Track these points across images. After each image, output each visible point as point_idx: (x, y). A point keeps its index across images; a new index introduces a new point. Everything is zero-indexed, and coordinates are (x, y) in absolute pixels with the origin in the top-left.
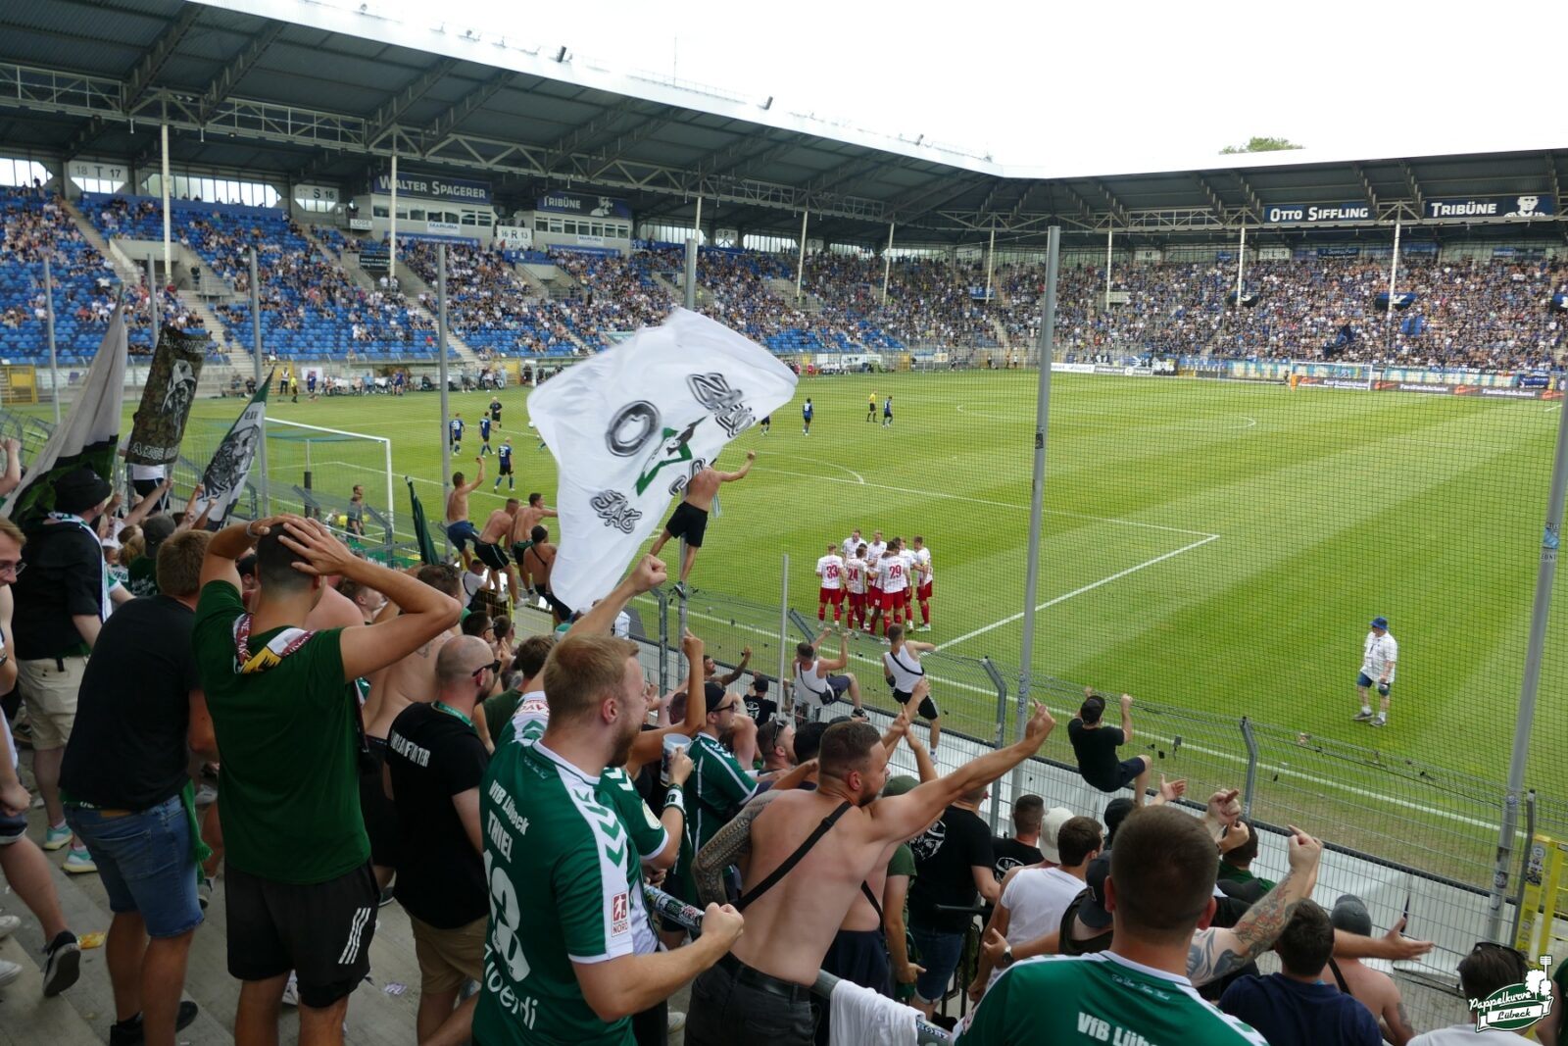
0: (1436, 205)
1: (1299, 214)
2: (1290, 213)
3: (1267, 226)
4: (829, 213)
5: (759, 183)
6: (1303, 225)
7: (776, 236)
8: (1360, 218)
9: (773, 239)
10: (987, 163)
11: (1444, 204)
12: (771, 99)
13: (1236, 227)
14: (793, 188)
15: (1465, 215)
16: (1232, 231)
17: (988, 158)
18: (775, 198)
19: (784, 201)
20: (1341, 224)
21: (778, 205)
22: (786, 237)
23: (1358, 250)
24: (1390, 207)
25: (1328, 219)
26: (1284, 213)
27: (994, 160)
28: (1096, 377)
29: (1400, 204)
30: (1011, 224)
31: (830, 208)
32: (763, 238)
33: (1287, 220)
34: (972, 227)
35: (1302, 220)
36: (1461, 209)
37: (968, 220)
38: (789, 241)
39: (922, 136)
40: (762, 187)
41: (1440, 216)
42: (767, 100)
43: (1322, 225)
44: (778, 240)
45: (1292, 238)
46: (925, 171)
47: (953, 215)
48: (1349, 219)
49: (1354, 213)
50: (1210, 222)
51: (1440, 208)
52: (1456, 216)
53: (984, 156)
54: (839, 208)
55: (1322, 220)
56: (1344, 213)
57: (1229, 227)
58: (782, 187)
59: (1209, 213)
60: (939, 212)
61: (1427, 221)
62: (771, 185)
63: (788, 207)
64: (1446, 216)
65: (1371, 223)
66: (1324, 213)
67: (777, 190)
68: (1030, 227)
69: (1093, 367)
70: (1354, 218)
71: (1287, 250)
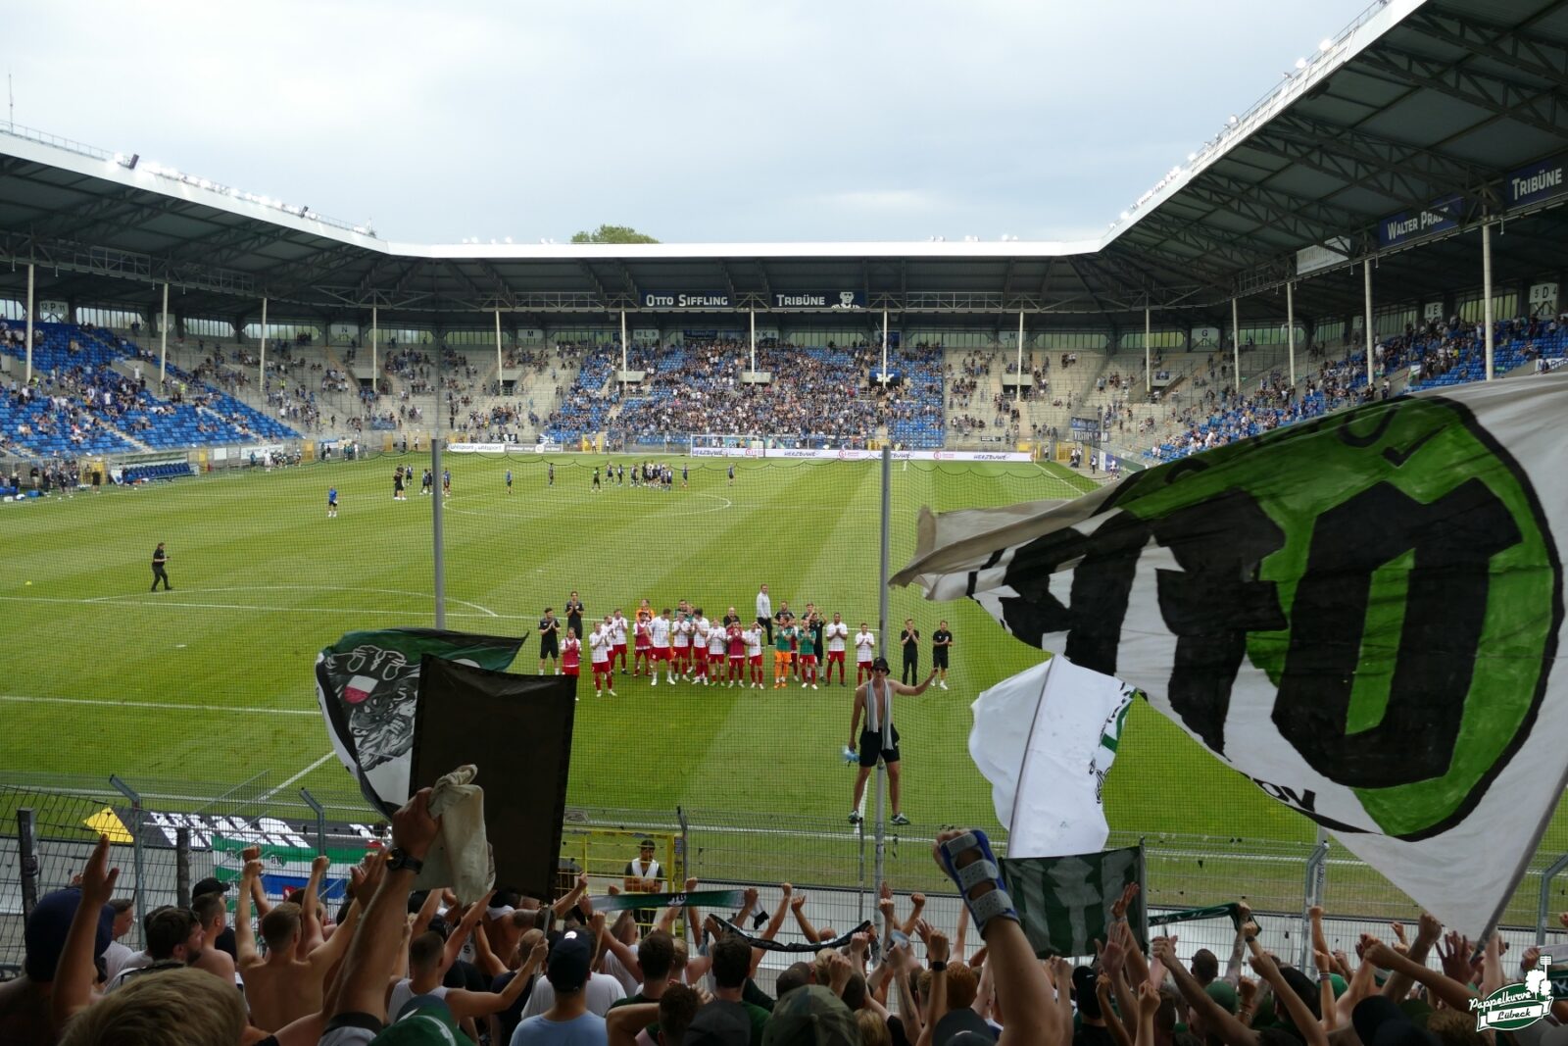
0: (780, 296)
1: (670, 301)
2: (663, 299)
3: (644, 310)
4: (193, 286)
5: (107, 250)
6: (675, 310)
7: (117, 309)
8: (721, 306)
9: (113, 313)
10: (371, 239)
11: (786, 295)
12: (136, 158)
13: (617, 310)
14: (149, 257)
15: (803, 306)
16: (613, 314)
17: (372, 234)
18: (128, 268)
19: (139, 272)
20: (707, 310)
21: (131, 276)
22: (130, 311)
23: (716, 332)
24: (745, 296)
25: (695, 305)
26: (658, 299)
27: (378, 235)
28: (506, 456)
29: (751, 294)
30: (393, 302)
31: (194, 280)
32: (100, 312)
33: (661, 305)
34: (350, 304)
35: (673, 306)
36: (799, 301)
37: (347, 296)
38: (133, 315)
39: (306, 209)
40: (111, 255)
41: (784, 306)
42: (131, 157)
43: (692, 310)
44: (120, 314)
45: (663, 322)
46: (306, 245)
47: (330, 290)
48: (713, 306)
49: (717, 301)
50: (593, 305)
51: (783, 300)
52: (795, 306)
53: (367, 232)
54: (205, 281)
55: (690, 306)
56: (708, 301)
57: (610, 310)
58: (136, 255)
59: (591, 296)
60: (314, 287)
61: (774, 310)
62: (123, 252)
63: (144, 278)
64: (788, 306)
65: (730, 310)
66: (692, 300)
67: (129, 259)
68: (414, 305)
69: (503, 446)
70: (717, 306)
71: (657, 332)
